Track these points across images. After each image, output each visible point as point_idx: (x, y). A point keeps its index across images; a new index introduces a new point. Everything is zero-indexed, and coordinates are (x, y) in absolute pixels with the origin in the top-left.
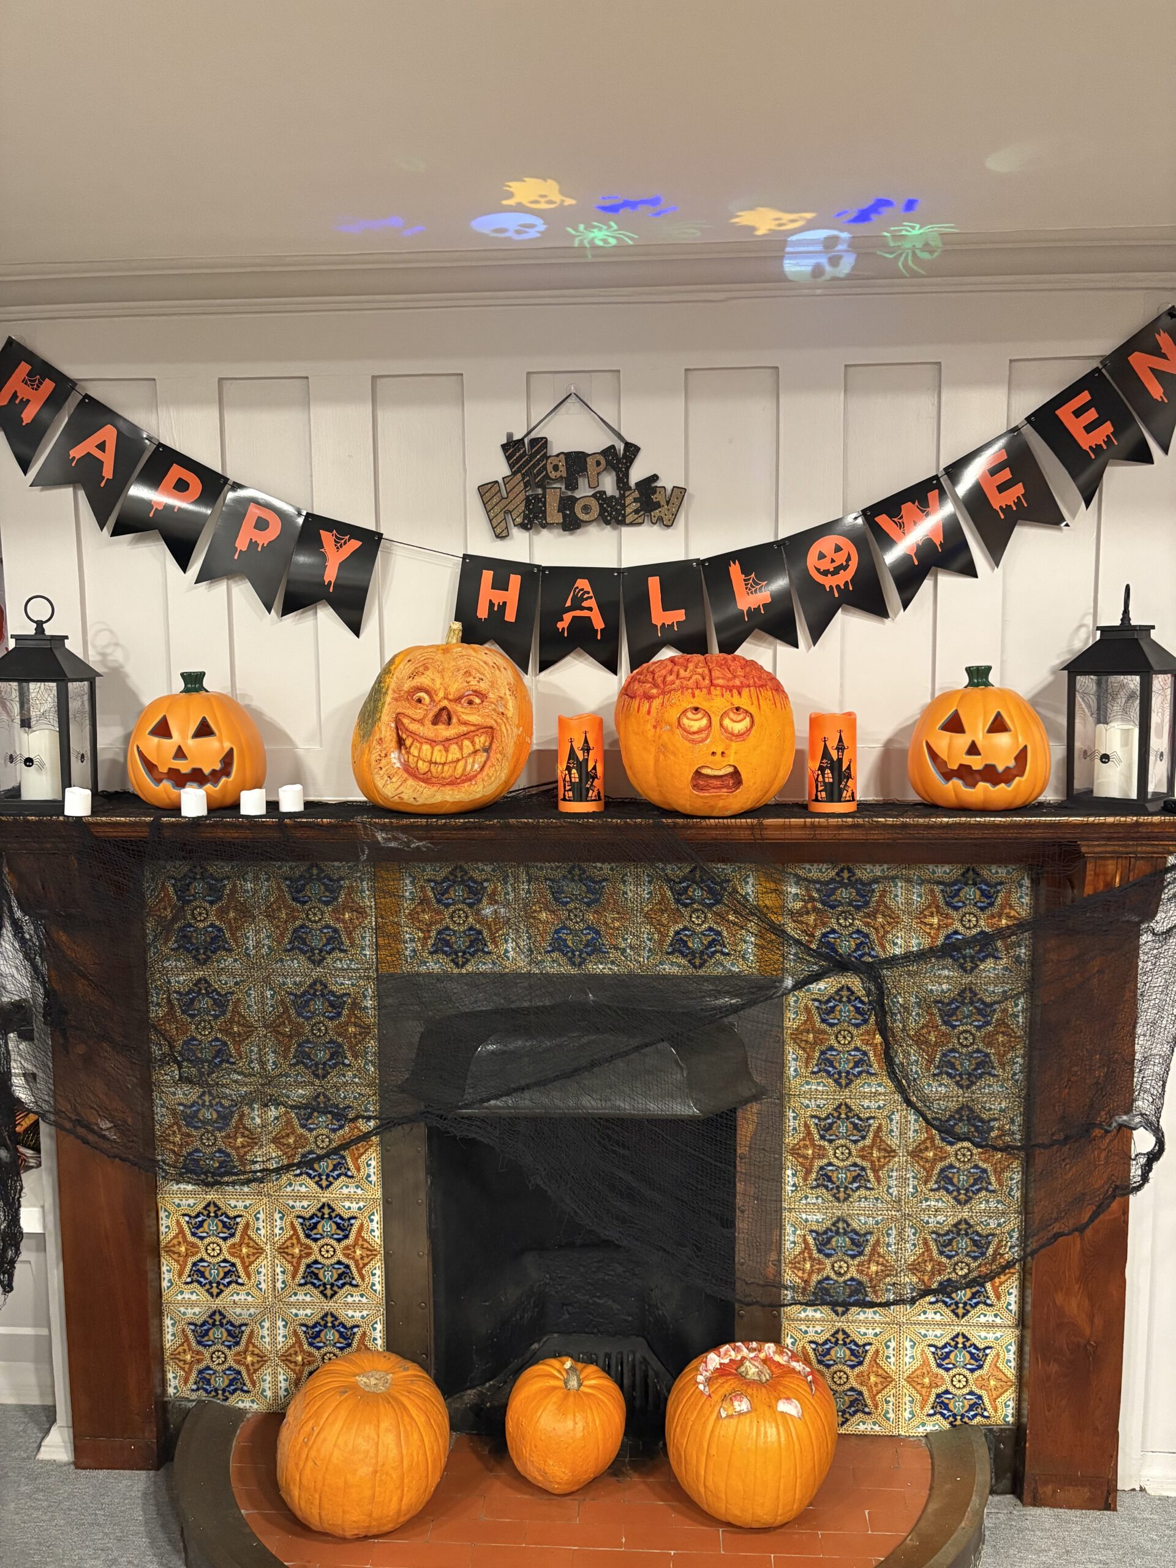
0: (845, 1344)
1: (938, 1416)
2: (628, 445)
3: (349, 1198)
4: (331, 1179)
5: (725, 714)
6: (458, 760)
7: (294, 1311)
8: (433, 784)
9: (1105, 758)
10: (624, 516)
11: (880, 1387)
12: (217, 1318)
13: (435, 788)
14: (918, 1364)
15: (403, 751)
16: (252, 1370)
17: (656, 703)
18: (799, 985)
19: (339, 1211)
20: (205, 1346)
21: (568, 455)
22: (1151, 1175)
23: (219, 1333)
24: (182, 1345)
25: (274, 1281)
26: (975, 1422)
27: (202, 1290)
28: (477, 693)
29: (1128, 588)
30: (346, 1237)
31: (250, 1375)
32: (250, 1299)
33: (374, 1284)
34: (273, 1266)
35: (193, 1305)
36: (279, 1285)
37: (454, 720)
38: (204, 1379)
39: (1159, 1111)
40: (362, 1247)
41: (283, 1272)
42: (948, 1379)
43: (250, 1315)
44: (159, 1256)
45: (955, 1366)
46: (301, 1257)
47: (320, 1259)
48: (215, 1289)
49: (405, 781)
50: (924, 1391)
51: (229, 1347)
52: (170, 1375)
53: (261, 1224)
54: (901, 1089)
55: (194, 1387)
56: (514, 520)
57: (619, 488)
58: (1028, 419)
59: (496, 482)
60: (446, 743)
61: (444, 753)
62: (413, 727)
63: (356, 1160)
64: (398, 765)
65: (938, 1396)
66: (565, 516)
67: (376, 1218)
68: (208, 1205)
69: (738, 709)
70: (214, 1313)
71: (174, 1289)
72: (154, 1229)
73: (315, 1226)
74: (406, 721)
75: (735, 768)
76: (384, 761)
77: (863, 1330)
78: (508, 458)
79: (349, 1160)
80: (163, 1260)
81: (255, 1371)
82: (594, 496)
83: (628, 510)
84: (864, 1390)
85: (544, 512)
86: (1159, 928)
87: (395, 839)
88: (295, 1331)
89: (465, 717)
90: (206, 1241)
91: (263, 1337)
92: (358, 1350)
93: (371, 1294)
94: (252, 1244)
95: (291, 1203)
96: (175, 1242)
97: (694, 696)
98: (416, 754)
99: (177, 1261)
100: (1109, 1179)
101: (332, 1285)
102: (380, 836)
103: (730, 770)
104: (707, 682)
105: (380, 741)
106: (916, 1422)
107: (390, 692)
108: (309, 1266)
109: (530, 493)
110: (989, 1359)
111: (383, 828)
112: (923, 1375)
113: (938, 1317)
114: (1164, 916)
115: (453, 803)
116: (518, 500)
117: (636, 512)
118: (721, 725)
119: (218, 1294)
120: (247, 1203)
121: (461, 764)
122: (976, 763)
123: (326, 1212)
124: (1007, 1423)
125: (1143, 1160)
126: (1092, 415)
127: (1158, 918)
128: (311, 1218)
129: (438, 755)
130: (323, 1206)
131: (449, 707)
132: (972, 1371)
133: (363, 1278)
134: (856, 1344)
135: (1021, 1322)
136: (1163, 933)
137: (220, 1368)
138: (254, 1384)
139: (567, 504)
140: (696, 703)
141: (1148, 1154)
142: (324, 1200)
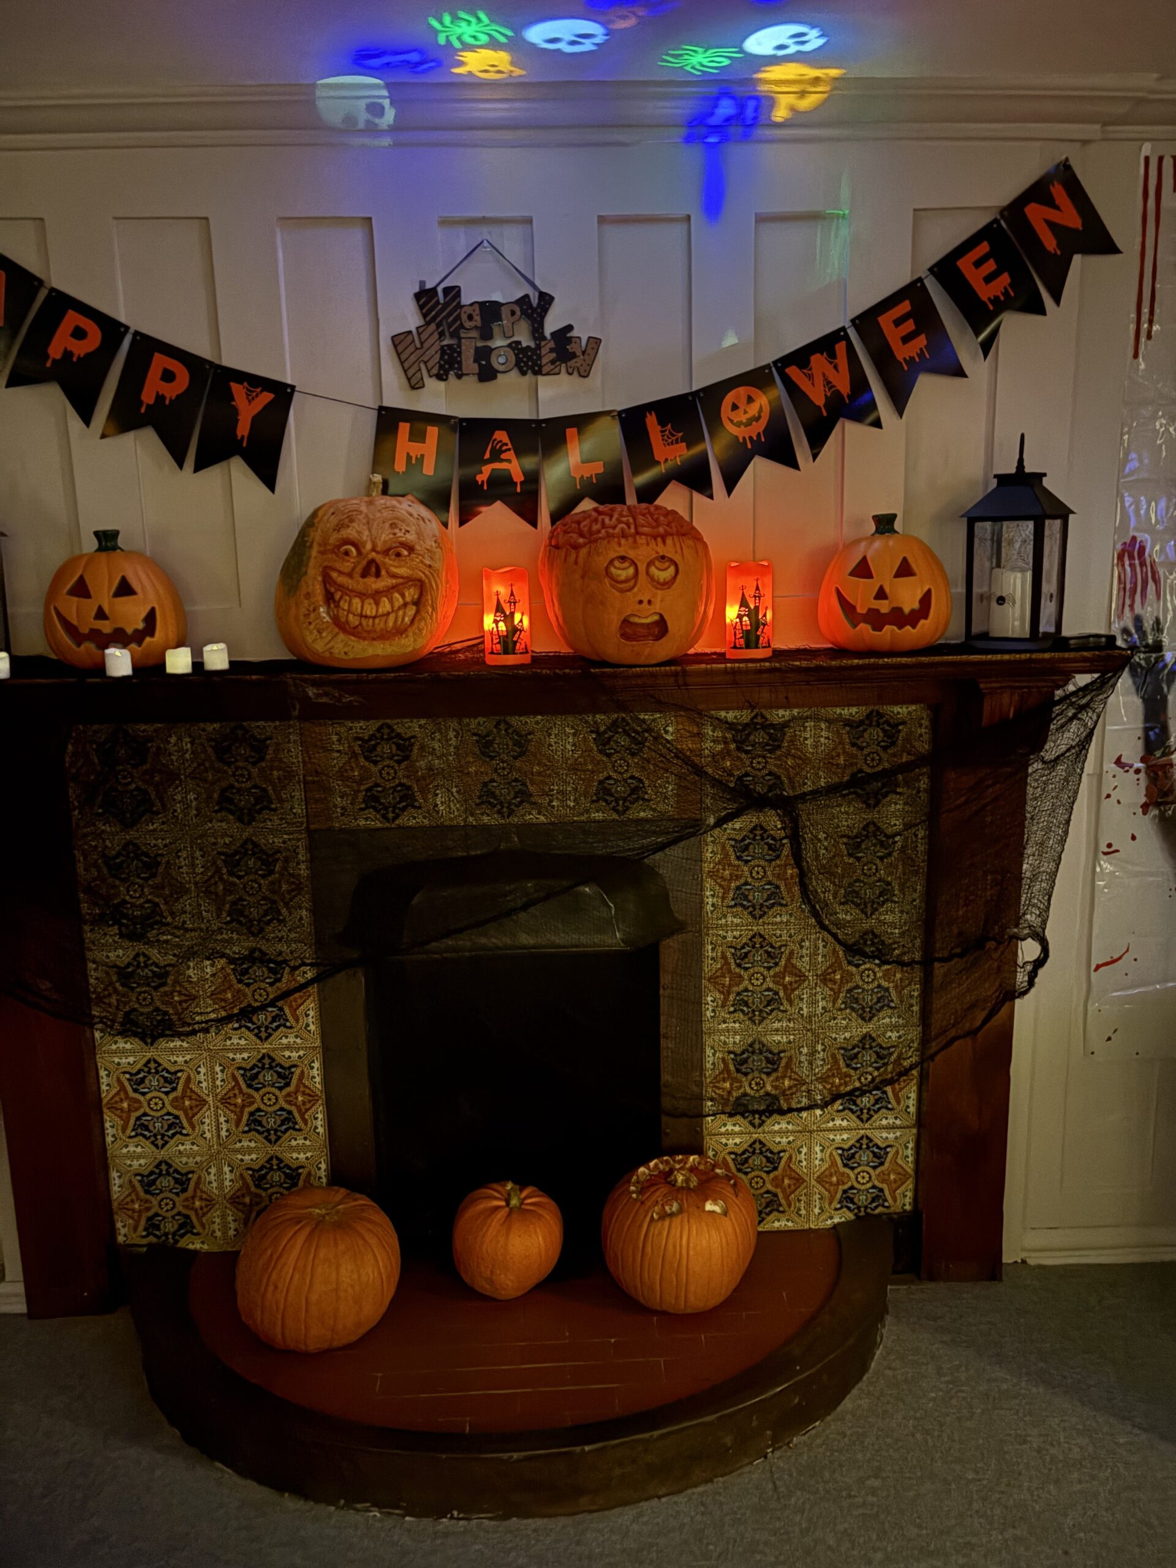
0: (761, 1153)
1: (845, 1209)
2: (542, 295)
3: (288, 1047)
4: (270, 1031)
5: (650, 564)
6: (388, 614)
7: (240, 1157)
8: (364, 639)
9: (1001, 600)
10: (540, 367)
11: (793, 1187)
12: (163, 1168)
13: (366, 642)
14: (826, 1166)
15: (332, 606)
16: (201, 1214)
17: (583, 552)
18: (720, 823)
19: (279, 1060)
20: (153, 1195)
21: (482, 304)
22: (1036, 980)
23: (166, 1182)
24: (129, 1195)
25: (218, 1129)
26: (877, 1212)
27: (148, 1143)
28: (403, 545)
29: (1023, 436)
30: (288, 1085)
31: (199, 1218)
32: (195, 1148)
33: (316, 1128)
34: (217, 1116)
35: (139, 1157)
36: (224, 1133)
37: (383, 572)
38: (152, 1226)
39: (1044, 922)
40: (304, 1094)
41: (227, 1122)
42: (852, 1176)
43: (196, 1163)
44: (102, 1113)
45: (859, 1165)
46: (243, 1106)
47: (263, 1107)
48: (159, 1140)
49: (336, 635)
50: (832, 1188)
51: (177, 1194)
52: (119, 1225)
53: (202, 1077)
54: (815, 914)
55: (144, 1233)
56: (429, 371)
57: (535, 339)
58: (931, 270)
59: (410, 332)
60: (376, 596)
61: (374, 606)
62: (342, 580)
63: (294, 1011)
64: (328, 619)
65: (845, 1192)
66: (480, 365)
67: (316, 1065)
68: (149, 1061)
69: (663, 557)
70: (160, 1163)
71: (119, 1143)
72: (94, 1088)
73: (256, 1076)
74: (334, 575)
75: (661, 616)
76: (312, 616)
77: (778, 1139)
78: (421, 307)
79: (287, 1010)
80: (106, 1117)
81: (204, 1214)
82: (509, 346)
83: (544, 361)
84: (779, 1191)
85: (460, 363)
86: (1049, 756)
87: (326, 694)
88: (241, 1175)
89: (394, 570)
90: (148, 1096)
91: (210, 1183)
92: (304, 1187)
93: (314, 1136)
94: (194, 1097)
95: (231, 1055)
96: (117, 1099)
97: (620, 545)
98: (346, 607)
99: (120, 1117)
100: (1000, 985)
101: (276, 1131)
102: (311, 692)
103: (656, 618)
104: (632, 530)
105: (308, 595)
106: (824, 1217)
107: (315, 546)
108: (252, 1114)
109: (445, 342)
110: (890, 1156)
111: (314, 684)
112: (831, 1175)
113: (845, 1123)
114: (1052, 744)
115: (383, 657)
116: (432, 351)
117: (553, 362)
118: (647, 573)
119: (163, 1146)
120: (188, 1058)
121: (392, 617)
122: (884, 607)
123: (267, 1062)
124: (905, 1211)
125: (1029, 968)
126: (991, 266)
127: (1047, 747)
128: (252, 1068)
129: (370, 609)
130: (263, 1057)
131: (378, 561)
132: (874, 1168)
133: (305, 1122)
134: (772, 1152)
135: (920, 1122)
136: (1051, 761)
137: (169, 1215)
138: (203, 1226)
139: (483, 354)
140: (621, 552)
141: (1035, 961)
142: (264, 1051)
